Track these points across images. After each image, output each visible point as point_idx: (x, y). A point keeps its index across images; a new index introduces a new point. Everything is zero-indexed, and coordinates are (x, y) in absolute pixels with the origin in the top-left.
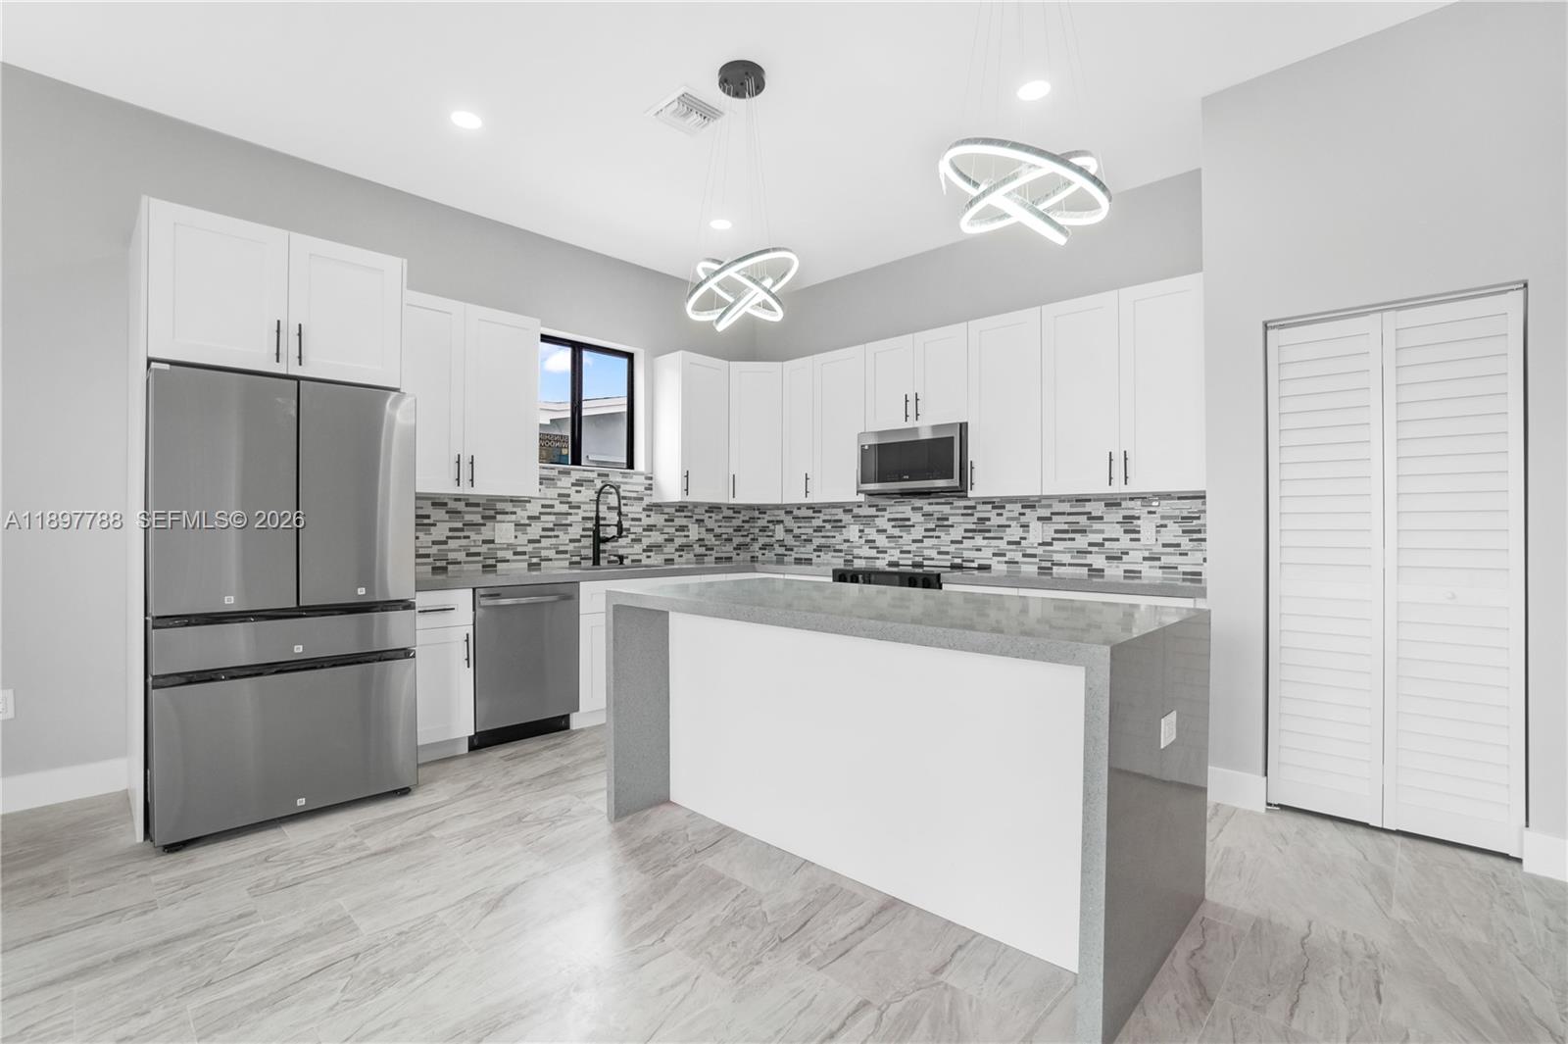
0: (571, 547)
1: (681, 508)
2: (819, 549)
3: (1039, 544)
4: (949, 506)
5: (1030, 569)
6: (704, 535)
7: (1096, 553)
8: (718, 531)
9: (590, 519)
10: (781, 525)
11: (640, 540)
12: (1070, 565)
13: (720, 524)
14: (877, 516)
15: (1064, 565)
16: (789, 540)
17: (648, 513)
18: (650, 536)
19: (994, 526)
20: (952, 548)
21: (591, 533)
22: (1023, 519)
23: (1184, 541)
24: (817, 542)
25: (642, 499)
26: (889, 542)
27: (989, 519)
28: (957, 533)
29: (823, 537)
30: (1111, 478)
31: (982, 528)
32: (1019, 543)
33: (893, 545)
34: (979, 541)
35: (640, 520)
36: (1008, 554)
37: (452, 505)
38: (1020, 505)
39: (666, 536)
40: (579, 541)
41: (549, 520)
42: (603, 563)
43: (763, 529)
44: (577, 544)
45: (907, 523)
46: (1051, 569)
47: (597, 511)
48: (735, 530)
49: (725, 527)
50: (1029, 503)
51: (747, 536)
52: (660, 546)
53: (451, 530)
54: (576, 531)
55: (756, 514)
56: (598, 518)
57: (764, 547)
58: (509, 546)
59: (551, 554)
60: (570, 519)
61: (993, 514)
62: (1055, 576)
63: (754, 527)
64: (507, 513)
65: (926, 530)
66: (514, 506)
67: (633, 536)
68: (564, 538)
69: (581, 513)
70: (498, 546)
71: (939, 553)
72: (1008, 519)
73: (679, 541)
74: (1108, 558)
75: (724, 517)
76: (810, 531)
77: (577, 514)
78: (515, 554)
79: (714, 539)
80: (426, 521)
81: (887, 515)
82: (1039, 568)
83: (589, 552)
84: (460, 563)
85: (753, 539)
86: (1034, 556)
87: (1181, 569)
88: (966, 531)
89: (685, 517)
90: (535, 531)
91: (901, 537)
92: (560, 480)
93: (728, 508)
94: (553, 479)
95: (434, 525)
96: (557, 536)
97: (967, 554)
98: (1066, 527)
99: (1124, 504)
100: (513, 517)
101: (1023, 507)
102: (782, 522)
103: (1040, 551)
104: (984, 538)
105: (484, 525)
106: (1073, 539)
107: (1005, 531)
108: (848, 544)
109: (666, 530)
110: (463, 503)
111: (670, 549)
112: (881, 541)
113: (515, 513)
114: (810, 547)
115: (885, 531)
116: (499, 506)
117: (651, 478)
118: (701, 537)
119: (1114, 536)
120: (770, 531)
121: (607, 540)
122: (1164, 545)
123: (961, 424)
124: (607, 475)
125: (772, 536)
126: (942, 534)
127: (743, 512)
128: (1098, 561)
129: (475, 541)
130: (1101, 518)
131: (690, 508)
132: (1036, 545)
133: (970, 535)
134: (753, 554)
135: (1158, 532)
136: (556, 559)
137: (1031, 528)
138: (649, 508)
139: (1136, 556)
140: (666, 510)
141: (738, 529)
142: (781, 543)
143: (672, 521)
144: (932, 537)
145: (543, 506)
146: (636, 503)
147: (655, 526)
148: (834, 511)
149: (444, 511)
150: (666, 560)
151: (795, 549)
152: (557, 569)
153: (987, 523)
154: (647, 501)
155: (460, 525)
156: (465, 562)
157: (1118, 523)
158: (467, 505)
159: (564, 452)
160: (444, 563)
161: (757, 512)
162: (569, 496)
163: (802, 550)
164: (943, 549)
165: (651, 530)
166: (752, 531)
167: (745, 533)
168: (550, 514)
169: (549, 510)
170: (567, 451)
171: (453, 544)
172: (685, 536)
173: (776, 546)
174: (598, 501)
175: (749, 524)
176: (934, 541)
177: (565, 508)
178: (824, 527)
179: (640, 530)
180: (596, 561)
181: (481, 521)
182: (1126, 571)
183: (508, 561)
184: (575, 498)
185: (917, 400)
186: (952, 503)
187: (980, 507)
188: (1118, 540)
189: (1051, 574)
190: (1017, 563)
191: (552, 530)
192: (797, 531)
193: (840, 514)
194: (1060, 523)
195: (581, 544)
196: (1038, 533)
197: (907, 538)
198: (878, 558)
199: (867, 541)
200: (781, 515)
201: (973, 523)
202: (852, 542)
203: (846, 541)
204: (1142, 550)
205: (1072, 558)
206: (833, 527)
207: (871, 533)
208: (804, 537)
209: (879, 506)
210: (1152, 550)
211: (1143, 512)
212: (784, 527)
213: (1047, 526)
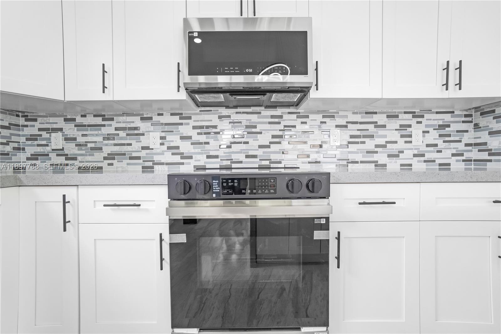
2: (111, 156)
3: (338, 147)
4: (256, 115)
7: (381, 152)
10: (60, 134)
12: (362, 162)
14: (181, 124)
15: (357, 162)
16: (71, 149)
19: (299, 132)
20: (260, 152)
22: (324, 126)
23: (440, 142)
24: (107, 150)
26: (194, 148)
27: (294, 126)
28: (264, 139)
29: (116, 144)
32: (319, 146)
33: (199, 150)
34: (285, 145)
36: (311, 155)
38: (321, 115)
43: (33, 138)
45: (214, 130)
46: (347, 166)
50: (329, 114)
51: (7, 145)
55: (22, 122)
61: (297, 123)
62: (349, 171)
63: (19, 135)
65: (234, 136)
71: (247, 157)
72: (311, 126)
74: (389, 156)
76: (100, 139)
81: (192, 123)
82: (336, 165)
86: (333, 156)
87: (438, 161)
88: (273, 137)
91: (208, 143)
97: (274, 157)
98: (358, 133)
99: (401, 116)
101: (324, 117)
102: (61, 130)
103: (338, 152)
104: (290, 143)
106: (364, 142)
107: (308, 136)
108: (148, 151)
112: (186, 147)
114: (99, 156)
115: (190, 137)
119: (393, 140)
120: (43, 139)
122: (428, 146)
125: (47, 145)
126: (250, 140)
128: (381, 158)
130: (384, 126)
133: (277, 140)
135: (424, 136)
139: (408, 154)
142: (60, 152)
148: (129, 119)
151: (79, 158)
153: (293, 130)
157: (396, 130)
161: (23, 118)
163: (89, 158)
164: (251, 153)
173: (53, 155)
176: (243, 146)
178: (117, 135)
182: (402, 165)
186: (260, 113)
187: (286, 117)
188: (396, 142)
189: (347, 169)
190: (318, 162)
192: (81, 140)
193: (137, 122)
194: (353, 129)
196: (336, 137)
198: (183, 164)
199: (169, 148)
200: (60, 123)
201: (280, 130)
202: (153, 149)
203: (147, 148)
204: (412, 149)
205: (363, 157)
206: (128, 135)
207: (174, 140)
208: (89, 145)
209: (182, 114)
210: (419, 149)
211: (413, 122)
212: (63, 136)
213: (344, 132)
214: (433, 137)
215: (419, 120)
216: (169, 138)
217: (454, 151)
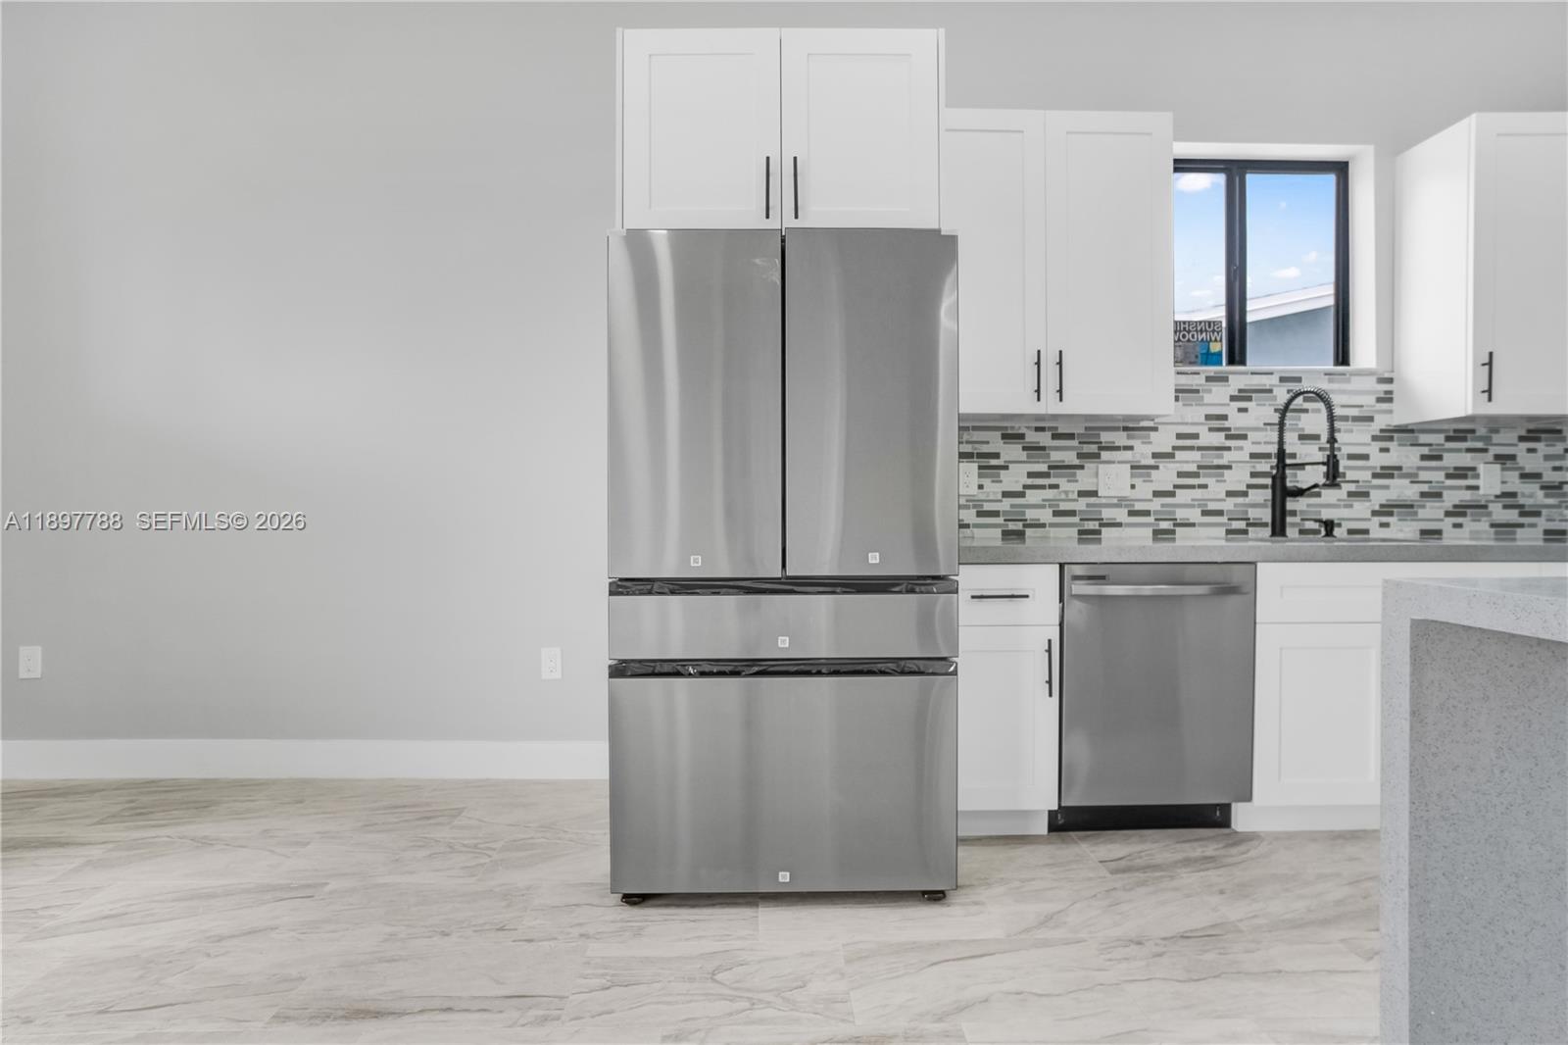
0: (1229, 505)
1: (1460, 432)
6: (1514, 483)
8: (1551, 476)
9: (1267, 456)
11: (1366, 495)
13: (1557, 463)
17: (1384, 444)
18: (1387, 487)
21: (1268, 481)
25: (1370, 419)
35: (1365, 457)
37: (1032, 437)
39: (1425, 488)
40: (1244, 493)
41: (1189, 460)
42: (1292, 532)
44: (1240, 500)
47: (1281, 442)
52: (1412, 506)
53: (1031, 475)
54: (1238, 478)
56: (1281, 454)
58: (1121, 502)
59: (1194, 515)
60: (1226, 458)
64: (1118, 448)
66: (1129, 437)
67: (1352, 487)
68: (1216, 489)
69: (1248, 447)
70: (1104, 501)
73: (1452, 498)
75: (1565, 450)
77: (1241, 448)
78: (1132, 513)
79: (1541, 493)
80: (994, 462)
83: (1266, 515)
84: (1043, 526)
89: (1469, 450)
90: (1165, 477)
92: (1210, 391)
94: (1197, 391)
95: (1006, 468)
96: (1205, 486)
100: (1127, 455)
105: (1082, 467)
109: (1424, 476)
110: (1049, 434)
111: (1432, 512)
113: (1131, 448)
116: (1106, 437)
117: (1390, 381)
118: (1508, 488)
121: (1299, 493)
124: (1300, 379)
129: (1066, 493)
136: (1202, 525)
138: (1387, 435)
140: (1424, 438)
143: (1439, 458)
145: (1179, 436)
146: (1363, 426)
147: (1400, 468)
149: (1020, 446)
150: (1424, 533)
152: (1204, 542)
154: (1381, 422)
155: (1043, 468)
156: (1052, 525)
158: (1054, 434)
159: (1215, 348)
160: (1019, 526)
162: (1224, 417)
165: (1391, 476)
168: (1191, 448)
169: (1189, 442)
170: (1220, 347)
171: (1033, 497)
172: (1469, 488)
174: (1281, 425)
177: (1218, 439)
179: (1366, 475)
180: (1278, 528)
181: (1077, 462)
183: (1119, 525)
184: (1236, 421)
191: (1196, 475)
195: (1247, 500)
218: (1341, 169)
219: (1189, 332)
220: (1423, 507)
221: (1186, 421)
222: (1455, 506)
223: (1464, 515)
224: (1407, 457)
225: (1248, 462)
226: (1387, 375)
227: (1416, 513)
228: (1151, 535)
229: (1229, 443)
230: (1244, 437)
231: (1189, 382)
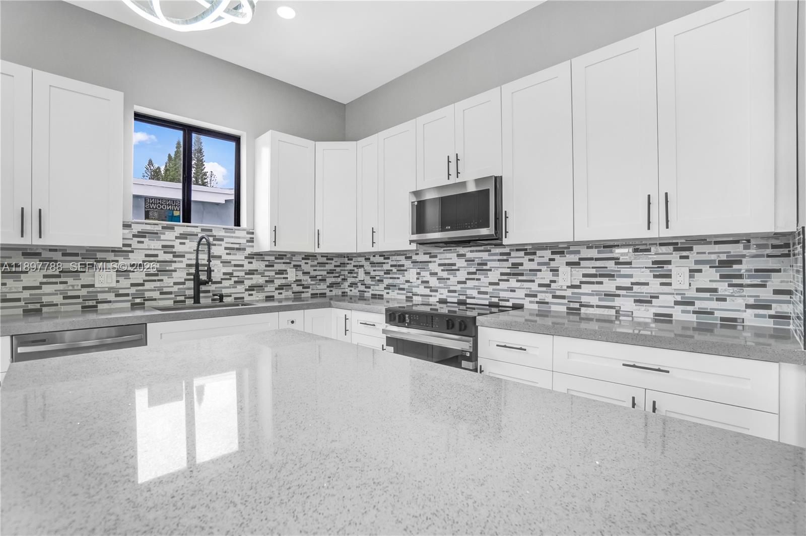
0: (175, 289)
1: (280, 256)
2: (388, 287)
3: (568, 287)
4: (487, 253)
5: (560, 308)
6: (301, 276)
7: (624, 296)
8: (313, 273)
9: (192, 265)
10: (362, 269)
11: (242, 282)
12: (598, 306)
13: (315, 268)
14: (430, 262)
15: (592, 306)
16: (368, 281)
17: (250, 261)
18: (252, 279)
19: (527, 270)
20: (490, 289)
21: (192, 277)
22: (553, 264)
23: (723, 287)
24: (387, 282)
25: (244, 249)
26: (439, 283)
27: (521, 264)
28: (494, 276)
29: (391, 278)
30: (649, 223)
31: (515, 272)
32: (548, 286)
33: (442, 285)
34: (513, 283)
35: (242, 266)
36: (539, 295)
37: (46, 254)
38: (550, 251)
39: (267, 279)
40: (184, 283)
42: (204, 301)
43: (351, 272)
44: (181, 286)
45: (454, 268)
46: (579, 309)
47: (197, 259)
48: (328, 273)
49: (319, 270)
50: (558, 249)
51: (339, 277)
52: (262, 286)
53: (46, 277)
54: (180, 276)
55: (346, 260)
56: (197, 265)
57: (351, 285)
58: (110, 290)
59: (156, 295)
60: (174, 266)
61: (525, 260)
62: (582, 316)
63: (345, 270)
64: (108, 261)
65: (469, 273)
66: (115, 256)
67: (236, 279)
68: (168, 281)
69: (185, 261)
70: (99, 290)
71: (480, 293)
72: (539, 264)
73: (278, 282)
74: (636, 301)
75: (318, 263)
77: (182, 262)
78: (117, 295)
79: (309, 280)
81: (438, 261)
82: (568, 308)
83: (192, 294)
84: (57, 305)
85: (343, 279)
86: (563, 297)
87: (718, 314)
88: (502, 274)
89: (284, 263)
90: (138, 276)
91: (449, 279)
92: (164, 234)
93: (322, 256)
94: (157, 233)
95: (26, 272)
96: (162, 280)
97: (503, 295)
98: (593, 271)
99: (653, 250)
101: (553, 253)
102: (362, 266)
103: (568, 293)
104: (518, 281)
105: (83, 272)
106: (601, 283)
107: (536, 275)
108: (409, 284)
109: (267, 274)
110: (60, 254)
111: (270, 288)
112: (434, 282)
113: (117, 261)
114: (382, 286)
115: (436, 274)
116: (99, 255)
117: (253, 233)
118: (298, 278)
119: (643, 280)
120: (355, 273)
121: (207, 283)
123: (496, 178)
124: (211, 231)
125: (356, 277)
126: (482, 277)
127: (335, 259)
128: (625, 303)
129: (73, 286)
130: (630, 263)
131: (289, 256)
132: (565, 288)
133: (505, 277)
134: (343, 290)
135: (691, 277)
136: (160, 299)
137: (560, 272)
138: (251, 257)
139: (666, 300)
140: (267, 258)
141: (331, 272)
142: (362, 282)
143: (273, 266)
144: (473, 279)
145: (147, 256)
146: (238, 252)
147: (257, 270)
148: (399, 258)
149: (37, 260)
150: (267, 298)
151: (372, 287)
153: (520, 268)
154: (249, 251)
155: (55, 272)
156: (62, 304)
157: (647, 267)
158: (64, 255)
159: (176, 213)
161: (346, 259)
162: (173, 247)
163: (377, 288)
164: (483, 289)
165: (253, 274)
166: (343, 273)
167: (337, 275)
168: (153, 261)
169: (152, 259)
170: (179, 213)
171: (47, 289)
172: (284, 278)
174: (197, 251)
175: (341, 268)
176: (476, 283)
177: (169, 257)
178: (392, 270)
179: (242, 274)
180: (196, 299)
182: (656, 315)
183: (109, 302)
184: (179, 248)
185: (458, 160)
186: (490, 251)
187: (513, 254)
188: (647, 284)
189: (579, 314)
190: (547, 303)
191: (157, 275)
192: (373, 273)
193: (402, 260)
194: (589, 267)
195: (185, 286)
196: (567, 277)
197: (453, 280)
198: (431, 296)
199: (423, 282)
200: (362, 261)
201: (508, 268)
202: (412, 282)
203: (408, 281)
204: (673, 294)
205: (600, 300)
206: (398, 270)
207: (426, 275)
208: (377, 278)
209: (431, 253)
210: (685, 294)
211: (675, 257)
212: (364, 270)
213: (575, 270)
214: (709, 277)
215: (684, 253)
216: (423, 273)
217: (751, 301)
218: (237, 140)
219: (162, 204)
220: (267, 286)
221: (150, 248)
222: (279, 286)
223: (283, 289)
224: (260, 266)
225: (184, 268)
226: (251, 231)
227: (264, 289)
228: (130, 306)
229: (175, 259)
230: (183, 256)
231: (152, 229)
